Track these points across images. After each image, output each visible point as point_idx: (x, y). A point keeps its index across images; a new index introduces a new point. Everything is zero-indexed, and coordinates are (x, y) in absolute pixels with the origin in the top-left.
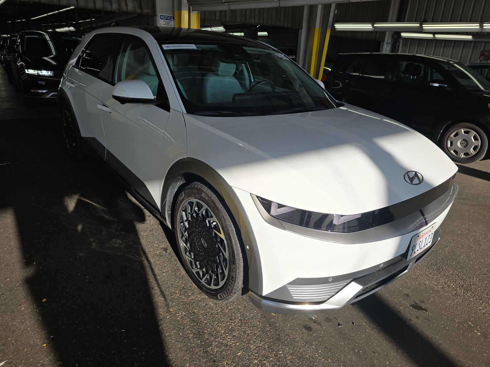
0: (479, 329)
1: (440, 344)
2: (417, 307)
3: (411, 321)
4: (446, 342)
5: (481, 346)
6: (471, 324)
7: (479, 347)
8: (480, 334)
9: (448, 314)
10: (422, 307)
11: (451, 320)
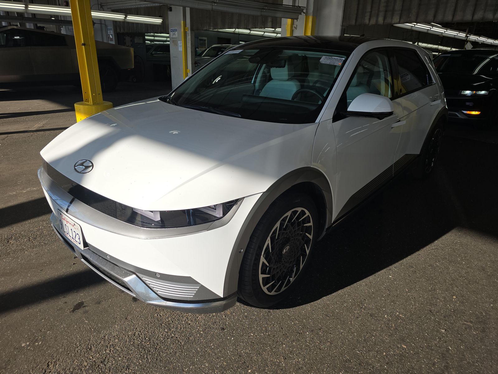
0: (29, 348)
1: (28, 309)
2: (79, 306)
3: (63, 297)
4: (29, 314)
5: (9, 339)
6: (38, 343)
7: (9, 337)
8: (23, 345)
9: (61, 329)
10: (78, 309)
11: (52, 328)
